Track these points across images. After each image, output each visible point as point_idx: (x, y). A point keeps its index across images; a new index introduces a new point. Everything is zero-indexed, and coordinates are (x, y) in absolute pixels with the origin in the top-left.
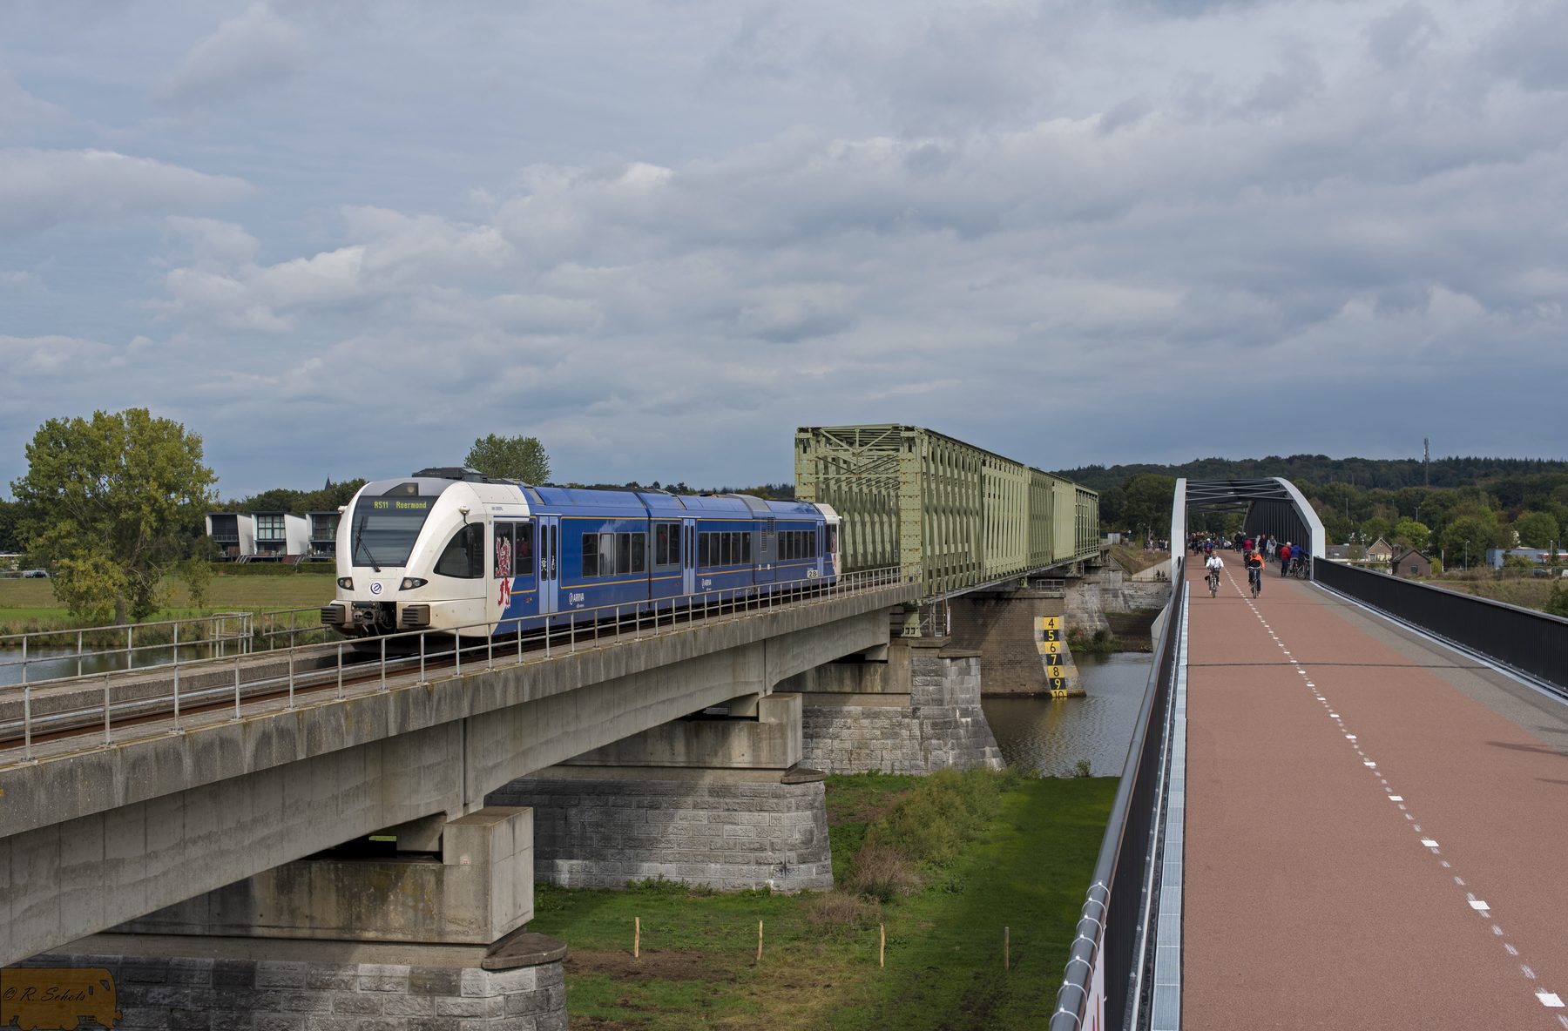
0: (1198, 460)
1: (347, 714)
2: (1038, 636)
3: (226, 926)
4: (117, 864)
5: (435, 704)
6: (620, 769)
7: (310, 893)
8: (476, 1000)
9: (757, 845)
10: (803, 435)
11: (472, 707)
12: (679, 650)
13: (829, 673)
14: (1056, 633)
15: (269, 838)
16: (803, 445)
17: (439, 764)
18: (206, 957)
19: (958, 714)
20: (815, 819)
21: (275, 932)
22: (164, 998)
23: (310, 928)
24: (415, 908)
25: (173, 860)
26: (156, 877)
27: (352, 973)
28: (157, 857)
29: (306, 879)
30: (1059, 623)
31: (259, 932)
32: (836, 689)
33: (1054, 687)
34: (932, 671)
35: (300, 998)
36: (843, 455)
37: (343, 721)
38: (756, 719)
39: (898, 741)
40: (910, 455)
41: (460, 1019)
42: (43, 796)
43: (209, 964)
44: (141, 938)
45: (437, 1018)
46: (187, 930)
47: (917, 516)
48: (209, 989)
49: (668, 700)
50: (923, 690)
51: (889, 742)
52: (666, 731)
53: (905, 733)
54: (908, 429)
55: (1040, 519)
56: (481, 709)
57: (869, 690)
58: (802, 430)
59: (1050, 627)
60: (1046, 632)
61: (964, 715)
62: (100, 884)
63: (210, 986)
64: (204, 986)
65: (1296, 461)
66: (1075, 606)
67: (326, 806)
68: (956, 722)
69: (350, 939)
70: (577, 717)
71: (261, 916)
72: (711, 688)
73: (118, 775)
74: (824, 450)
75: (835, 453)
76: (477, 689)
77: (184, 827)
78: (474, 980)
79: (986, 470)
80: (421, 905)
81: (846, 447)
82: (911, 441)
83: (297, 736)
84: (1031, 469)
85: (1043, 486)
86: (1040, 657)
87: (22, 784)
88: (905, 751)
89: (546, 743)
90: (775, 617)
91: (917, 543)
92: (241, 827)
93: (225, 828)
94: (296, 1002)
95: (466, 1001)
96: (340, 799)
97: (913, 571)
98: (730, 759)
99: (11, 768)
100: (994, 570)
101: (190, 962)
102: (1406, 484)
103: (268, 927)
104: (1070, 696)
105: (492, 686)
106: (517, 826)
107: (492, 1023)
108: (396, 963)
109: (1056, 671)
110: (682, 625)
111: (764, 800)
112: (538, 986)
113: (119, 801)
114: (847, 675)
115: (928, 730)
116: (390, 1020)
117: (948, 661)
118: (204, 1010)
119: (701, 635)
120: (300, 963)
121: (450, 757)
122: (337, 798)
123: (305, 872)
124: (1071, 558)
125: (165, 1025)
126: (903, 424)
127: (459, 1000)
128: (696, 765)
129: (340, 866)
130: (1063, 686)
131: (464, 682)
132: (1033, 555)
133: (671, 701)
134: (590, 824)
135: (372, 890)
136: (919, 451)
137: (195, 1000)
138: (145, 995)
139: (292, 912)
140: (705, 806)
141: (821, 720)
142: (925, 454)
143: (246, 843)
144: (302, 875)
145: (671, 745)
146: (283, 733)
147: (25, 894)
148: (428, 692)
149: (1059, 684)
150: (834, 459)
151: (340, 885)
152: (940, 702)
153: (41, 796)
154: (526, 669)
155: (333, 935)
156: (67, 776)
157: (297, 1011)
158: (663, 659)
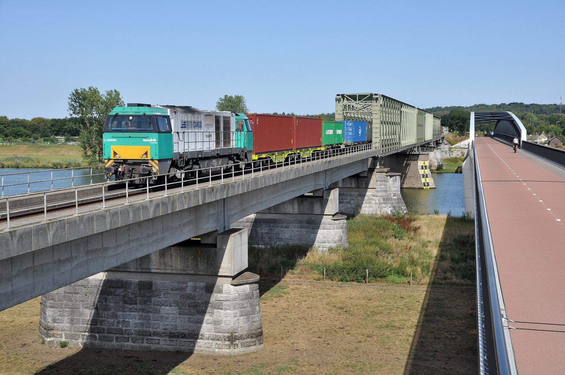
0: (476, 105)
1: (185, 197)
2: (419, 167)
3: (142, 268)
4: (106, 249)
5: (215, 193)
6: (275, 214)
7: (171, 257)
8: (228, 295)
9: (323, 241)
10: (339, 97)
11: (227, 194)
12: (297, 174)
13: (347, 181)
14: (426, 166)
15: (158, 240)
16: (338, 100)
17: (215, 213)
18: (135, 279)
19: (392, 195)
20: (343, 232)
21: (159, 271)
22: (121, 293)
23: (171, 270)
24: (207, 263)
25: (126, 247)
26: (120, 253)
27: (186, 285)
28: (120, 246)
29: (170, 253)
30: (427, 163)
31: (153, 271)
32: (349, 186)
33: (425, 186)
34: (383, 180)
35: (168, 293)
36: (352, 104)
37: (184, 199)
38: (323, 197)
39: (371, 205)
40: (376, 104)
41: (223, 301)
42: (82, 227)
43: (137, 281)
44: (113, 272)
45: (215, 301)
46: (129, 270)
47: (378, 126)
48: (136, 290)
49: (293, 191)
50: (380, 187)
51: (368, 205)
52: (291, 201)
53: (373, 202)
54: (375, 95)
55: (421, 126)
56: (230, 195)
57: (361, 187)
58: (338, 95)
59: (424, 165)
60: (422, 166)
61: (394, 196)
62: (101, 256)
63: (137, 289)
64: (135, 289)
65: (512, 104)
66: (432, 157)
67: (177, 229)
68: (391, 198)
69: (185, 273)
70: (262, 197)
71: (154, 265)
72: (308, 186)
73: (108, 219)
74: (346, 102)
75: (349, 103)
76: (229, 188)
77: (129, 236)
78: (228, 288)
79: (402, 109)
80: (209, 262)
81: (354, 101)
82: (377, 99)
83: (168, 205)
84: (418, 109)
85: (422, 114)
86: (420, 175)
87: (75, 222)
88: (373, 208)
89: (252, 206)
90: (330, 162)
91: (378, 135)
92: (149, 236)
93: (143, 236)
94: (166, 295)
95: (225, 295)
96: (182, 226)
97: (377, 145)
98: (313, 211)
99: (71, 217)
100: (405, 144)
101: (130, 281)
102: (553, 113)
103: (157, 269)
104: (430, 188)
105: (234, 187)
106: (242, 235)
107: (234, 303)
108: (201, 282)
109: (426, 180)
110: (298, 164)
111: (325, 225)
112: (250, 291)
113: (108, 228)
114: (353, 181)
115: (382, 201)
116: (198, 301)
117: (389, 177)
118: (135, 297)
119: (305, 168)
120: (168, 282)
121: (219, 211)
122: (181, 226)
123: (169, 250)
124: (431, 140)
125: (122, 302)
126: (374, 93)
127: (223, 295)
128: (301, 213)
129: (181, 248)
130: (428, 185)
131: (225, 186)
132: (418, 139)
133: (294, 191)
134: (265, 233)
135: (192, 257)
136: (379, 102)
137: (132, 294)
138: (114, 292)
139: (165, 264)
140: (305, 227)
141: (344, 197)
142: (381, 104)
143: (150, 241)
144: (168, 252)
145: (293, 206)
146: (164, 204)
147: (76, 259)
148: (212, 189)
149: (427, 185)
150: (349, 105)
151: (181, 255)
152: (386, 191)
153: (82, 226)
154: (246, 181)
155: (179, 272)
156: (90, 219)
157: (167, 298)
158: (292, 177)
